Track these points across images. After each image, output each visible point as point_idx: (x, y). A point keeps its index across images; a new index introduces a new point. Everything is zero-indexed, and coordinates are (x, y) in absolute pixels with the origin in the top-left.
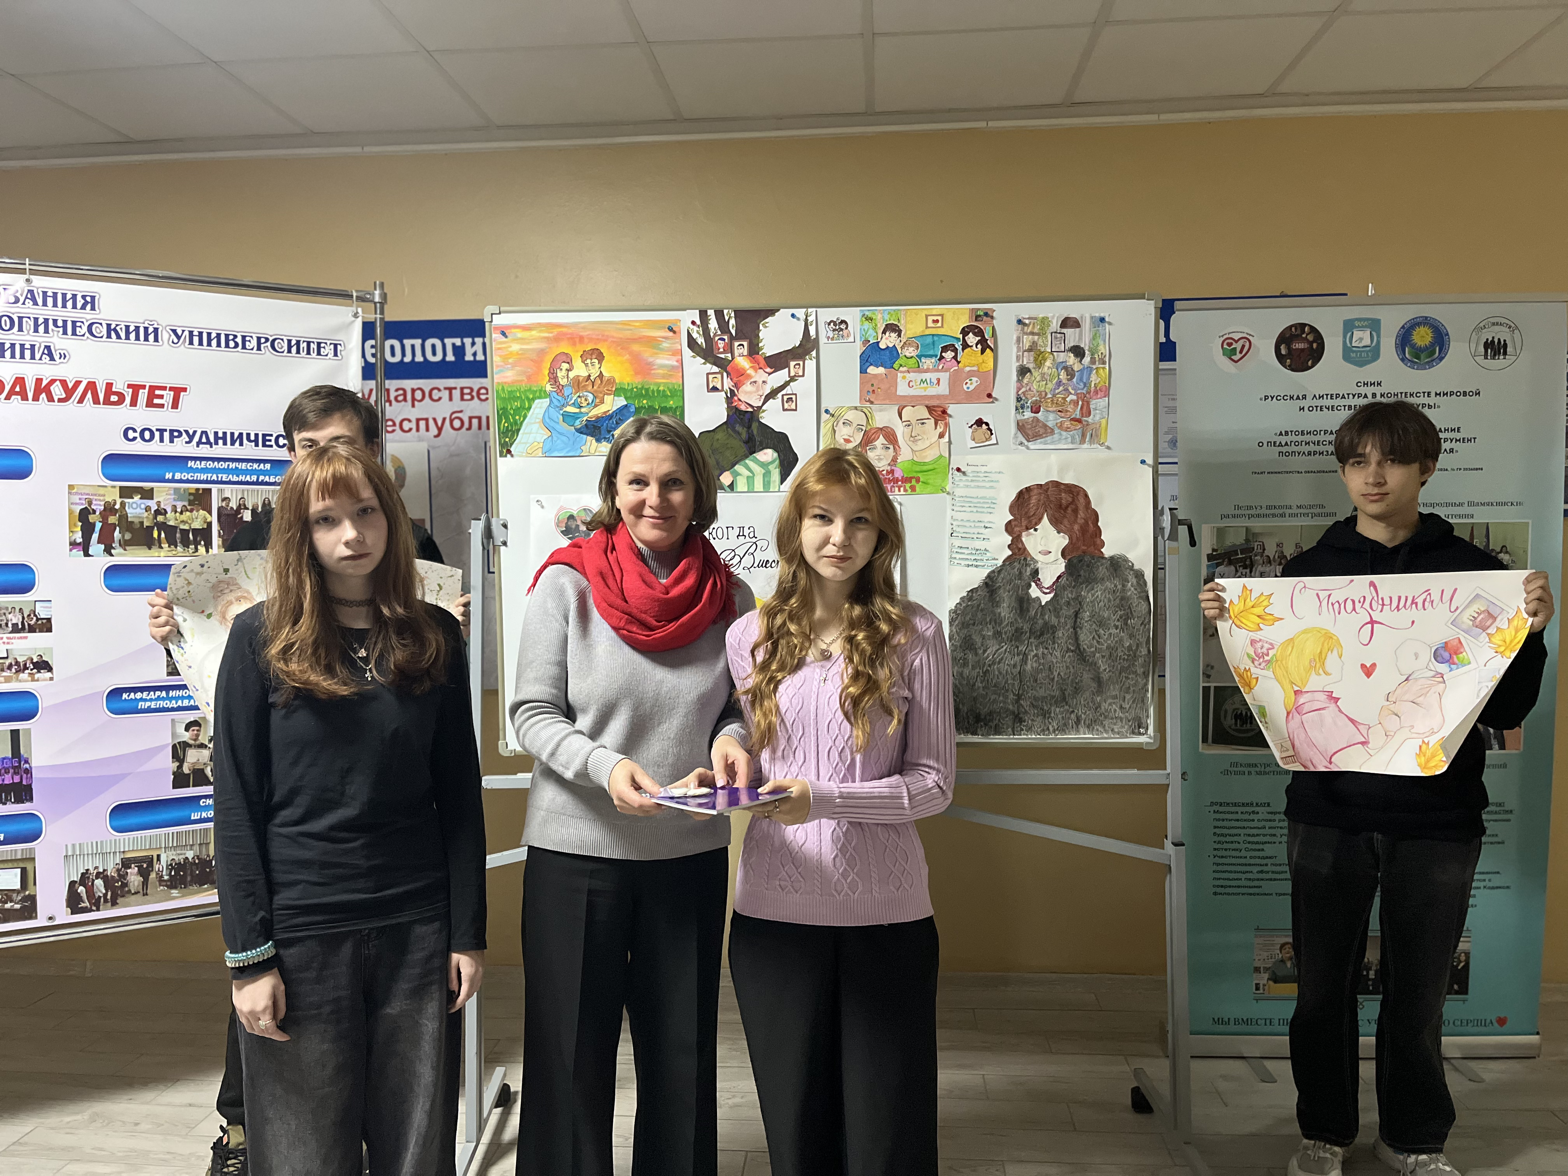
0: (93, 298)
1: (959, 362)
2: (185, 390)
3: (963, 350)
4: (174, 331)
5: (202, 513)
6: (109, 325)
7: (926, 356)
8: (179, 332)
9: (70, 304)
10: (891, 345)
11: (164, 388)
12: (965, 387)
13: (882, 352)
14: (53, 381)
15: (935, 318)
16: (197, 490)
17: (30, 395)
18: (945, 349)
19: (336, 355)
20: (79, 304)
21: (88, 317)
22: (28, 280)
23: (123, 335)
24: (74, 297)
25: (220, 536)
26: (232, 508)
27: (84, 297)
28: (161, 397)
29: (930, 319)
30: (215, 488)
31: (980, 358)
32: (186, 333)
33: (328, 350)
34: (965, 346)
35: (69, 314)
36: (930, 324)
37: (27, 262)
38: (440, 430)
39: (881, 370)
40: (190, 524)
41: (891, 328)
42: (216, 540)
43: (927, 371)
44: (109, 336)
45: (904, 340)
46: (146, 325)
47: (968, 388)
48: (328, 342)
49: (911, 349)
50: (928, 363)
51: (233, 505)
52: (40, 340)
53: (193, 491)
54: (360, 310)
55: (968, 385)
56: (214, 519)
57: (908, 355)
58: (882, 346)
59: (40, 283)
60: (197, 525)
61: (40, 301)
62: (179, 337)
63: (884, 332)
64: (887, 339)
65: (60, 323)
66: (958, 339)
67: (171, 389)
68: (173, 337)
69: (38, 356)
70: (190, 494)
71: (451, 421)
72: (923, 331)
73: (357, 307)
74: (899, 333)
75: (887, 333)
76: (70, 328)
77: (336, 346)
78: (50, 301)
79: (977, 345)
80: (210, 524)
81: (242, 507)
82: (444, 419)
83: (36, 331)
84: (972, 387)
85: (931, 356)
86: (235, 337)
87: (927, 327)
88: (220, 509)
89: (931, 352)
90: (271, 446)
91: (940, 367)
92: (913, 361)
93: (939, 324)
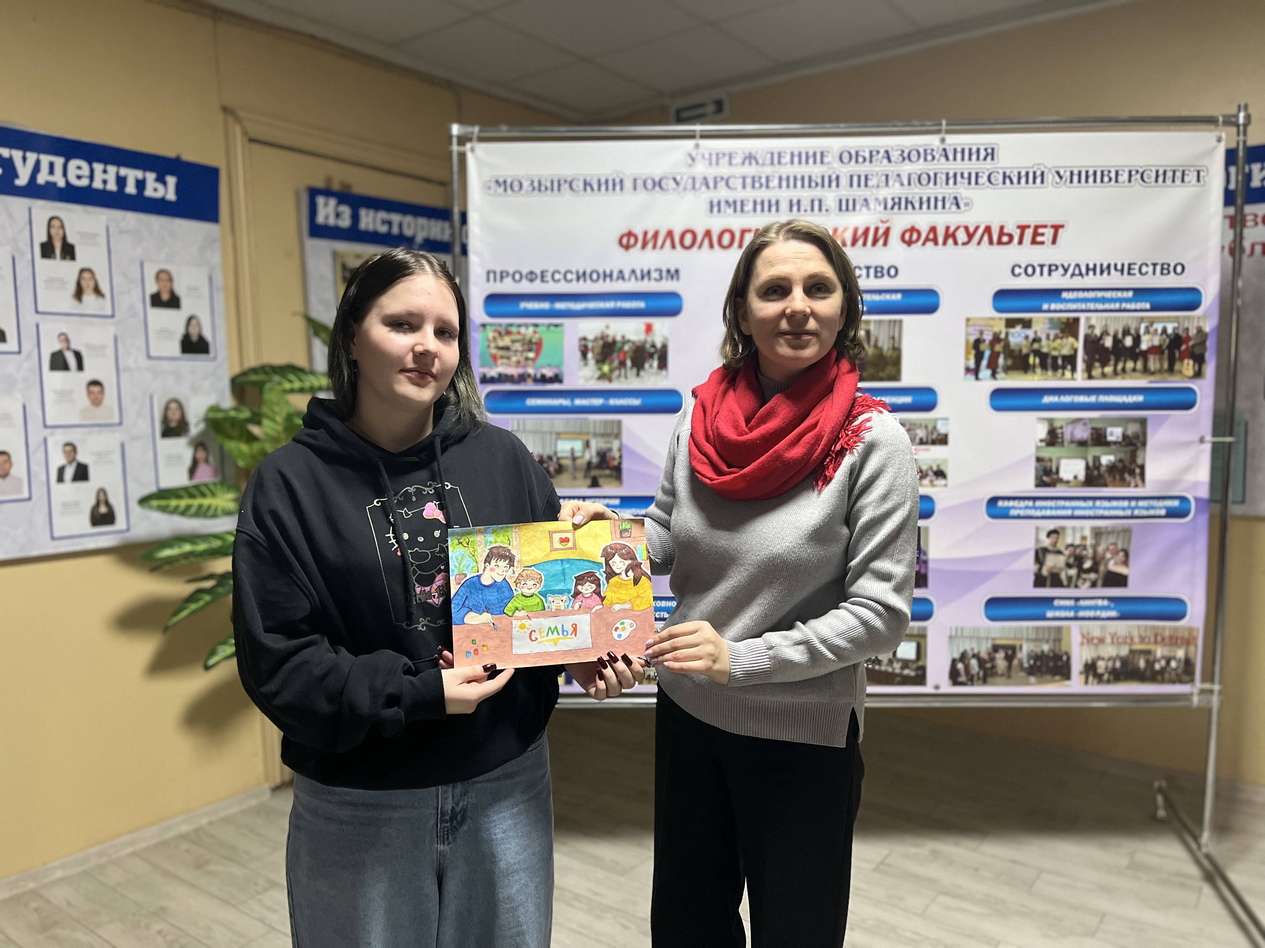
0: (993, 149)
2: (1062, 226)
4: (1058, 173)
5: (1071, 340)
6: (1004, 173)
8: (1062, 173)
9: (974, 157)
11: (1045, 227)
14: (958, 228)
16: (1068, 319)
17: (940, 240)
19: (1198, 180)
20: (982, 156)
21: (988, 167)
22: (943, 140)
23: (1015, 180)
24: (978, 151)
25: (1084, 361)
26: (1096, 336)
27: (986, 150)
28: (1043, 234)
30: (1082, 316)
32: (1068, 174)
33: (1191, 177)
35: (972, 166)
37: (944, 122)
40: (1059, 351)
44: (1004, 183)
46: (1035, 169)
48: (1192, 169)
51: (1098, 332)
52: (949, 191)
53: (1064, 320)
54: (1224, 135)
56: (1080, 345)
59: (955, 140)
60: (1066, 351)
61: (951, 157)
62: (1061, 177)
65: (966, 175)
67: (1053, 226)
68: (1057, 179)
69: (947, 206)
70: (1062, 323)
73: (1221, 131)
76: (973, 179)
77: (1199, 172)
78: (959, 156)
81: (1105, 333)
83: (947, 183)
86: (1109, 172)
88: (1087, 337)
90: (1134, 274)
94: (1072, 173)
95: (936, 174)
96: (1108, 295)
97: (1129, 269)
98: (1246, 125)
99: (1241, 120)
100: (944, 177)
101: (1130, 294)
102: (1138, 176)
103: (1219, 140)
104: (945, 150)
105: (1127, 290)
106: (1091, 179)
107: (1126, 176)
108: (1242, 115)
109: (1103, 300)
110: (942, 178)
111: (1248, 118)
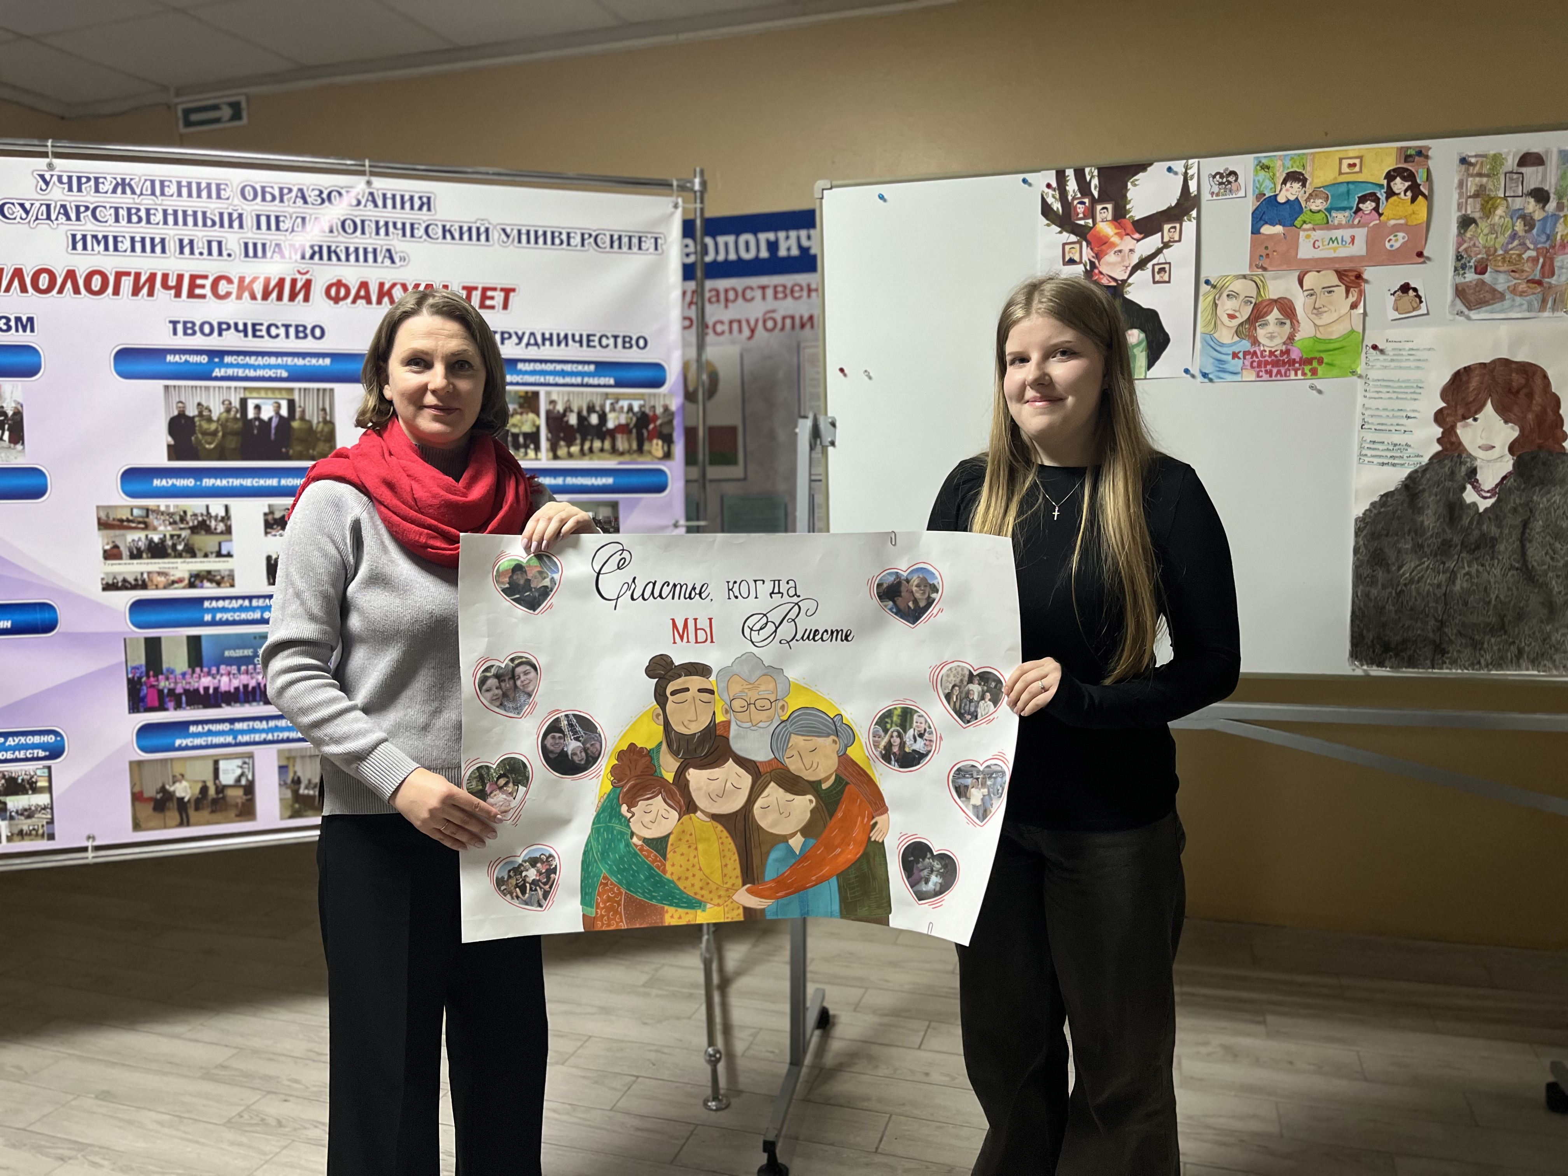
0: (429, 198)
1: (1380, 215)
2: (513, 290)
3: (1387, 199)
4: (504, 230)
5: (531, 416)
6: (444, 227)
7: (1339, 209)
8: (508, 231)
9: (407, 205)
10: (1292, 198)
11: (495, 289)
12: (1388, 245)
13: (1281, 207)
14: (394, 285)
15: (1351, 161)
16: (527, 393)
17: (374, 298)
18: (1363, 199)
19: (656, 249)
20: (416, 206)
21: (425, 218)
22: (369, 183)
23: (457, 235)
24: (412, 198)
25: (548, 439)
26: (558, 412)
27: (420, 198)
28: (492, 298)
29: (1345, 163)
30: (542, 390)
31: (1410, 208)
32: (515, 232)
33: (649, 244)
34: (1390, 193)
35: (406, 216)
36: (1345, 169)
37: (367, 163)
38: (753, 331)
39: (1279, 229)
40: (520, 428)
41: (1294, 177)
42: (544, 444)
43: (1339, 227)
44: (444, 237)
45: (1309, 191)
46: (478, 225)
47: (1392, 246)
48: (649, 236)
49: (1318, 201)
50: (1340, 217)
51: (560, 408)
52: (381, 242)
53: (522, 394)
54: (680, 200)
55: (1391, 243)
56: (542, 422)
57: (1314, 208)
58: (1281, 199)
59: (381, 184)
60: (527, 428)
61: (380, 203)
62: (508, 236)
63: (1284, 182)
64: (1287, 190)
65: (399, 226)
66: (1381, 186)
67: (502, 290)
68: (503, 236)
69: (380, 259)
70: (520, 397)
71: (765, 321)
72: (1336, 178)
73: (678, 196)
74: (1304, 182)
75: (1288, 185)
76: (408, 230)
77: (656, 239)
78: (389, 203)
79: (1406, 191)
80: (538, 428)
81: (568, 409)
82: (757, 321)
83: (377, 233)
84: (1397, 245)
85: (1344, 209)
86: (561, 233)
87: (1340, 173)
88: (548, 413)
89: (1345, 204)
90: (594, 347)
91: (1356, 222)
92: (1320, 216)
93: (1357, 169)
94: (519, 232)
95: (363, 222)
96: (568, 368)
97: (589, 341)
98: (703, 192)
99: (697, 187)
100: (373, 226)
101: (592, 368)
102: (592, 240)
103: (676, 206)
104: (371, 194)
105: (589, 363)
106: (541, 240)
107: (578, 239)
108: (697, 181)
109: (563, 373)
110: (370, 227)
111: (704, 184)
